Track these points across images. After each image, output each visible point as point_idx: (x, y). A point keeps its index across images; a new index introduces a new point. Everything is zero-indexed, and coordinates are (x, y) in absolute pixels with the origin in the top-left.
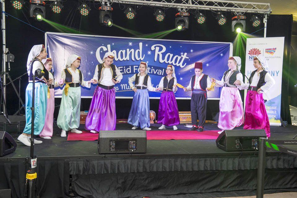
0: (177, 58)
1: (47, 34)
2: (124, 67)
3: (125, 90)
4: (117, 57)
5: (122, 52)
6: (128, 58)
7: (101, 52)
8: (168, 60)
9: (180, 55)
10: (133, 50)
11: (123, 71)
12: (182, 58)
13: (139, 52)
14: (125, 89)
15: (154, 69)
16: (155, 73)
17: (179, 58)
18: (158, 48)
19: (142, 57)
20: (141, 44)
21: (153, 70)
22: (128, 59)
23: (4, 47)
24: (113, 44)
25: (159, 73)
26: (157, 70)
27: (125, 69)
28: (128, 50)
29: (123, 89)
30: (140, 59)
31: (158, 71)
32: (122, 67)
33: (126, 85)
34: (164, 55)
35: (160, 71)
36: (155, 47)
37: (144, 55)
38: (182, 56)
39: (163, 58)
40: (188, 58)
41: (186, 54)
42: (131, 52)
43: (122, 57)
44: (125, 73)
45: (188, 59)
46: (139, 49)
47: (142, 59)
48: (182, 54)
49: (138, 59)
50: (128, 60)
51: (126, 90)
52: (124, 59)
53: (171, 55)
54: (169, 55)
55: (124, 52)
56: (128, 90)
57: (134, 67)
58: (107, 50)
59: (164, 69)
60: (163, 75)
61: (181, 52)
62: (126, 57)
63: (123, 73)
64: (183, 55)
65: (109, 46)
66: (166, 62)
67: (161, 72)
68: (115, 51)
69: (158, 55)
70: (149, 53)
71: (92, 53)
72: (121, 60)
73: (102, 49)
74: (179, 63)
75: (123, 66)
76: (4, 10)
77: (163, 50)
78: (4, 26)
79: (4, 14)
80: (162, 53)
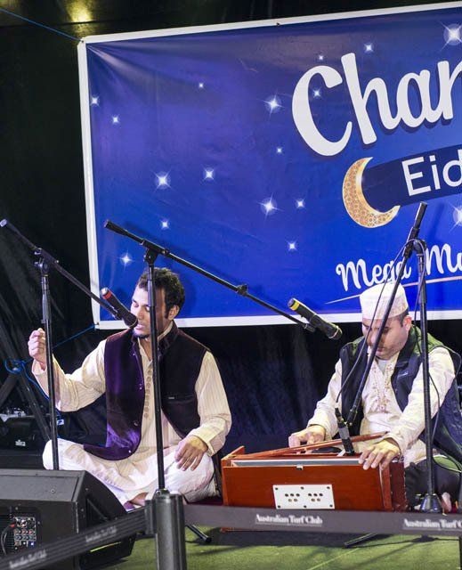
1: (88, 47)
2: (432, 158)
3: (441, 276)
4: (394, 110)
5: (413, 84)
6: (446, 109)
7: (317, 93)
11: (427, 180)
14: (441, 271)
22: (449, 115)
24: (369, 48)
27: (434, 168)
28: (443, 66)
29: (435, 274)
32: (421, 160)
33: (446, 247)
42: (460, 75)
43: (416, 108)
44: (438, 186)
50: (446, 117)
51: (447, 273)
52: (430, 115)
55: (423, 79)
56: (458, 273)
58: (339, 81)
62: (435, 103)
63: (427, 189)
65: (349, 61)
68: (378, 85)
71: (273, 104)
72: (413, 123)
73: (317, 81)
75: (426, 156)
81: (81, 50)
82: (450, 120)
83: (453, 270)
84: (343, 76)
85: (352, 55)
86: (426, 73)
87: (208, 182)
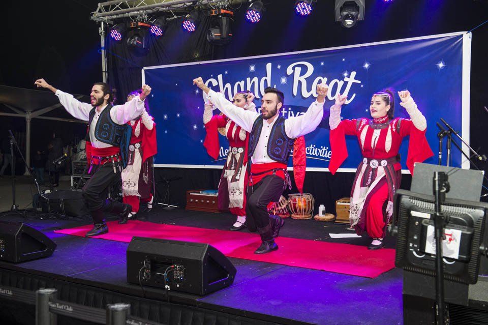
0: (336, 84)
1: (145, 70)
5: (239, 85)
9: (342, 78)
10: (256, 79)
12: (346, 83)
13: (266, 80)
17: (341, 84)
18: (300, 68)
20: (269, 66)
21: (291, 113)
26: (298, 113)
28: (248, 79)
34: (310, 81)
36: (294, 68)
38: (346, 79)
39: (309, 89)
40: (359, 82)
41: (354, 74)
42: (254, 82)
45: (360, 85)
46: (267, 77)
48: (346, 74)
53: (324, 80)
61: (344, 72)
64: (349, 77)
68: (228, 85)
69: (300, 82)
70: (284, 80)
71: (197, 91)
73: (210, 84)
76: (103, 45)
77: (308, 72)
78: (104, 68)
79: (103, 51)
80: (305, 79)
81: (143, 72)
84: (218, 83)
85: (221, 75)
86: (243, 82)
87: (178, 118)
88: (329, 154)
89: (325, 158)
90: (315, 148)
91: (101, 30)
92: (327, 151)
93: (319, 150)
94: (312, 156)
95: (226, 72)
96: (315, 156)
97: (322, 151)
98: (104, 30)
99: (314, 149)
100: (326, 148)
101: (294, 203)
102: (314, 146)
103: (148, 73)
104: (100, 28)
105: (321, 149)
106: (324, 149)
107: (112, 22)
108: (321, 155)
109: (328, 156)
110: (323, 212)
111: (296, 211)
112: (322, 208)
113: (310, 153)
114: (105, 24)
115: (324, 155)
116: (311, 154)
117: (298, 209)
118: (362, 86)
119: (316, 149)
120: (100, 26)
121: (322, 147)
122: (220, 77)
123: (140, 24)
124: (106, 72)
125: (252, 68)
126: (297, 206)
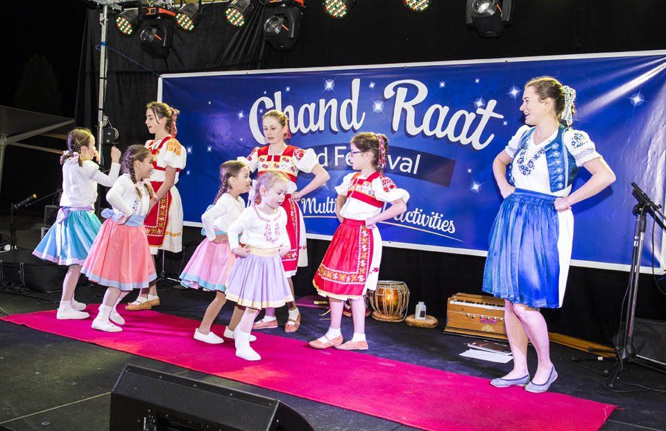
0: (463, 119)
1: (163, 79)
3: (310, 215)
4: (296, 123)
5: (307, 110)
6: (321, 125)
7: (261, 110)
8: (433, 126)
9: (472, 109)
10: (334, 102)
12: (479, 118)
13: (350, 105)
14: (311, 212)
15: (389, 157)
16: (392, 167)
17: (470, 117)
18: (405, 90)
19: (358, 122)
20: (356, 84)
22: (322, 128)
23: (100, 112)
25: (406, 167)
26: (399, 158)
28: (322, 102)
29: (307, 212)
30: (353, 127)
31: (401, 162)
33: (314, 200)
34: (420, 110)
35: (408, 162)
36: (395, 89)
37: (364, 114)
38: (479, 111)
39: (419, 122)
40: (502, 117)
41: (492, 103)
42: (330, 107)
43: (307, 123)
45: (502, 121)
46: (351, 99)
47: (357, 126)
48: (479, 103)
49: (346, 126)
51: (313, 214)
52: (313, 127)
53: (444, 111)
54: (437, 111)
55: (312, 107)
56: (319, 214)
57: (337, 148)
58: (272, 105)
59: (419, 156)
60: (415, 172)
61: (476, 98)
62: (316, 122)
64: (484, 107)
66: (429, 133)
67: (410, 165)
68: (290, 109)
69: (404, 111)
70: (378, 106)
71: (241, 115)
72: (305, 131)
73: (262, 105)
74: (468, 136)
76: (103, 39)
77: (417, 97)
78: (103, 72)
79: (103, 48)
80: (414, 106)
81: (160, 81)
82: (322, 131)
83: (316, 212)
85: (280, 92)
86: (313, 105)
87: (209, 153)
88: (443, 225)
89: (436, 230)
90: (422, 214)
91: (104, 17)
92: (440, 220)
93: (428, 217)
94: (416, 226)
95: (288, 89)
96: (421, 226)
97: (434, 219)
98: (108, 17)
99: (420, 216)
100: (439, 216)
101: (379, 297)
102: (421, 210)
103: (167, 82)
104: (101, 15)
105: (431, 216)
106: (436, 217)
107: (119, 8)
108: (430, 226)
109: (442, 228)
110: (422, 315)
111: (381, 308)
112: (421, 307)
113: (413, 221)
114: (109, 8)
115: (436, 226)
116: (415, 223)
117: (385, 306)
118: (505, 123)
119: (424, 216)
120: (103, 12)
121: (433, 213)
122: (278, 95)
123: (161, 11)
124: (105, 79)
125: (329, 85)
126: (384, 301)
